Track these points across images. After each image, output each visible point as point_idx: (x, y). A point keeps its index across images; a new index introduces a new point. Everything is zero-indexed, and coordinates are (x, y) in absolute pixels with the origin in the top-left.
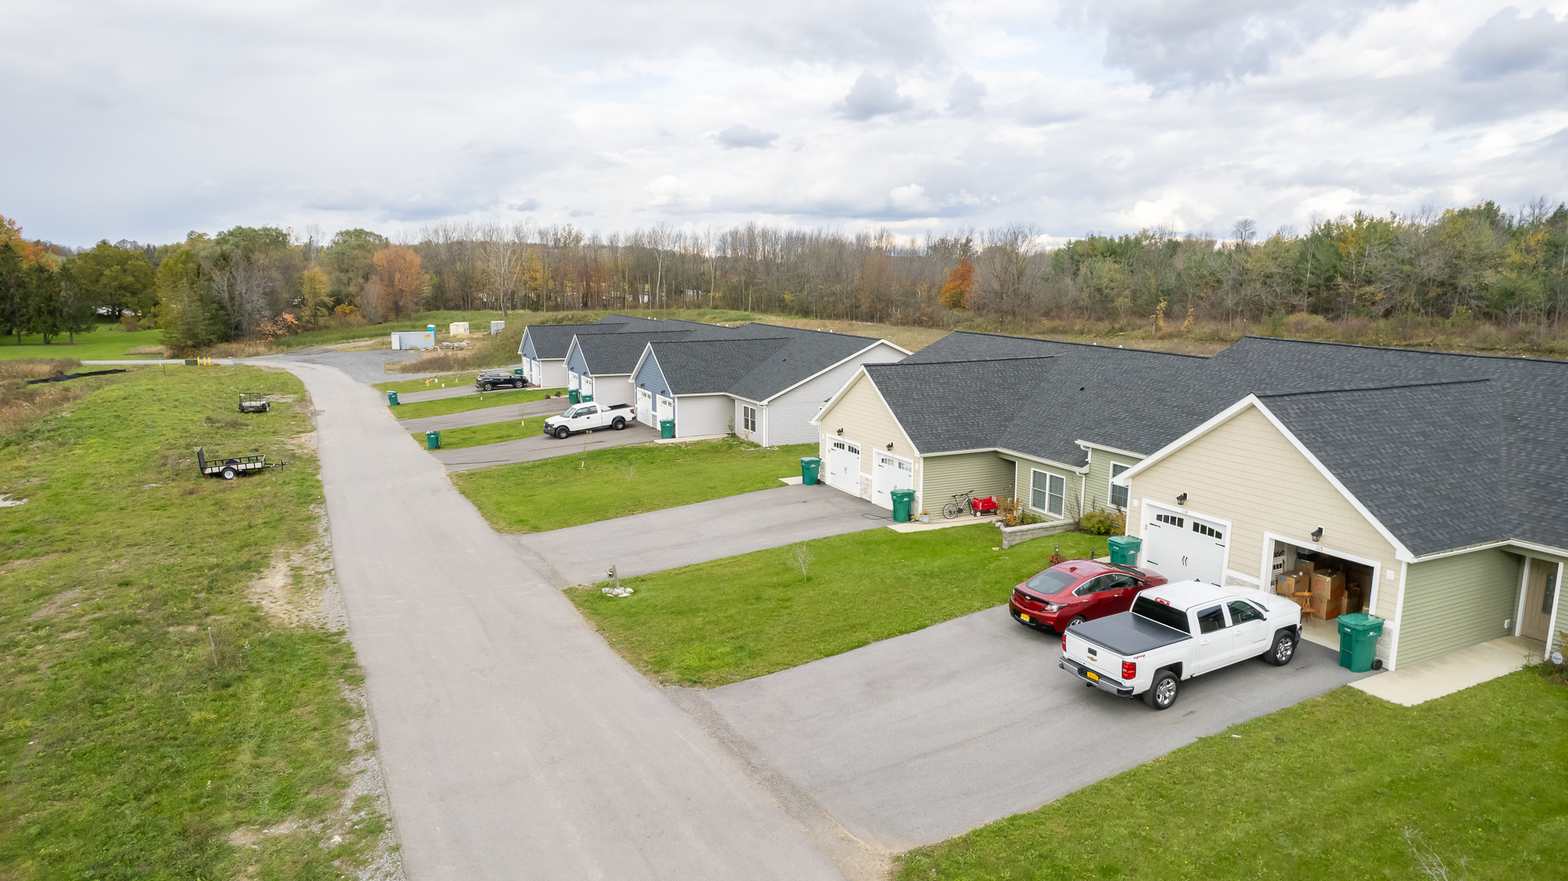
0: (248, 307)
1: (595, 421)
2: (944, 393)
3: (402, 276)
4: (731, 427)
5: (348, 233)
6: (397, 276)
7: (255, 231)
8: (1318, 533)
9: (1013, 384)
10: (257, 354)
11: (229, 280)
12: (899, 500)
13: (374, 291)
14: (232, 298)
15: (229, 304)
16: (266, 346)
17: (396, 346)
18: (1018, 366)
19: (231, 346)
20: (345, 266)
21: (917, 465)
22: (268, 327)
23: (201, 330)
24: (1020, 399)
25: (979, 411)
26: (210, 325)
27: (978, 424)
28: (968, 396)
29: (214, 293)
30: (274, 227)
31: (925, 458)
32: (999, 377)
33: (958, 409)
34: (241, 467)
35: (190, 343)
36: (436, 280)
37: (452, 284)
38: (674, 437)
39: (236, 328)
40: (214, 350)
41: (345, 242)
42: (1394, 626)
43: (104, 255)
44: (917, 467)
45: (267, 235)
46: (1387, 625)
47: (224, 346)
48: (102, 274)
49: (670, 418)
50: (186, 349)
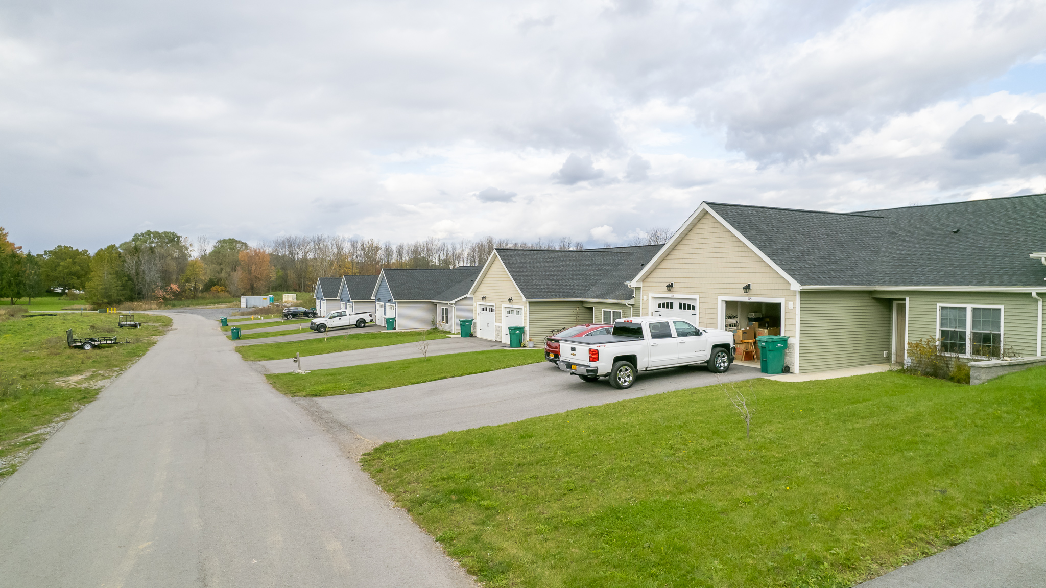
0: (148, 279)
1: (344, 321)
2: (549, 267)
3: (257, 267)
4: (434, 323)
5: (224, 241)
6: (254, 267)
7: (159, 233)
8: (747, 288)
9: (599, 265)
10: (151, 309)
11: (136, 262)
12: (512, 332)
13: (238, 276)
14: (137, 274)
15: (136, 277)
16: (157, 305)
17: (243, 305)
18: (604, 255)
19: (133, 303)
20: (220, 261)
21: (525, 309)
22: (160, 293)
23: (114, 292)
24: (602, 273)
25: (572, 278)
26: (121, 290)
27: (570, 285)
28: (566, 270)
29: (126, 270)
30: (172, 232)
31: (530, 303)
32: (590, 261)
33: (557, 276)
34: (96, 343)
35: (105, 301)
36: (281, 273)
37: (292, 275)
38: (395, 329)
39: (139, 294)
40: (121, 306)
41: (222, 246)
42: (795, 341)
43: (62, 254)
44: (525, 310)
45: (167, 236)
46: (790, 341)
47: (128, 304)
48: (59, 265)
49: (394, 317)
50: (102, 306)
